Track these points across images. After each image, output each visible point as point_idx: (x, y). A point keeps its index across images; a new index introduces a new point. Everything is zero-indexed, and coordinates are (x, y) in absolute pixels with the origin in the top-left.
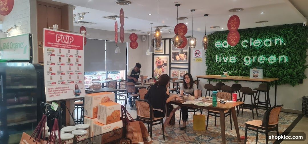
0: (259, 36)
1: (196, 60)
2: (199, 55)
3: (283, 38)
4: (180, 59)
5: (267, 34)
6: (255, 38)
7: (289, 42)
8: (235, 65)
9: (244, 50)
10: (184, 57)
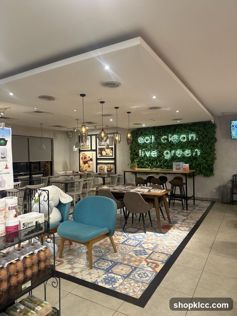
0: (176, 132)
3: (196, 134)
4: (106, 154)
5: (182, 130)
6: (173, 134)
7: (201, 137)
8: (156, 158)
9: (164, 145)
10: (110, 152)
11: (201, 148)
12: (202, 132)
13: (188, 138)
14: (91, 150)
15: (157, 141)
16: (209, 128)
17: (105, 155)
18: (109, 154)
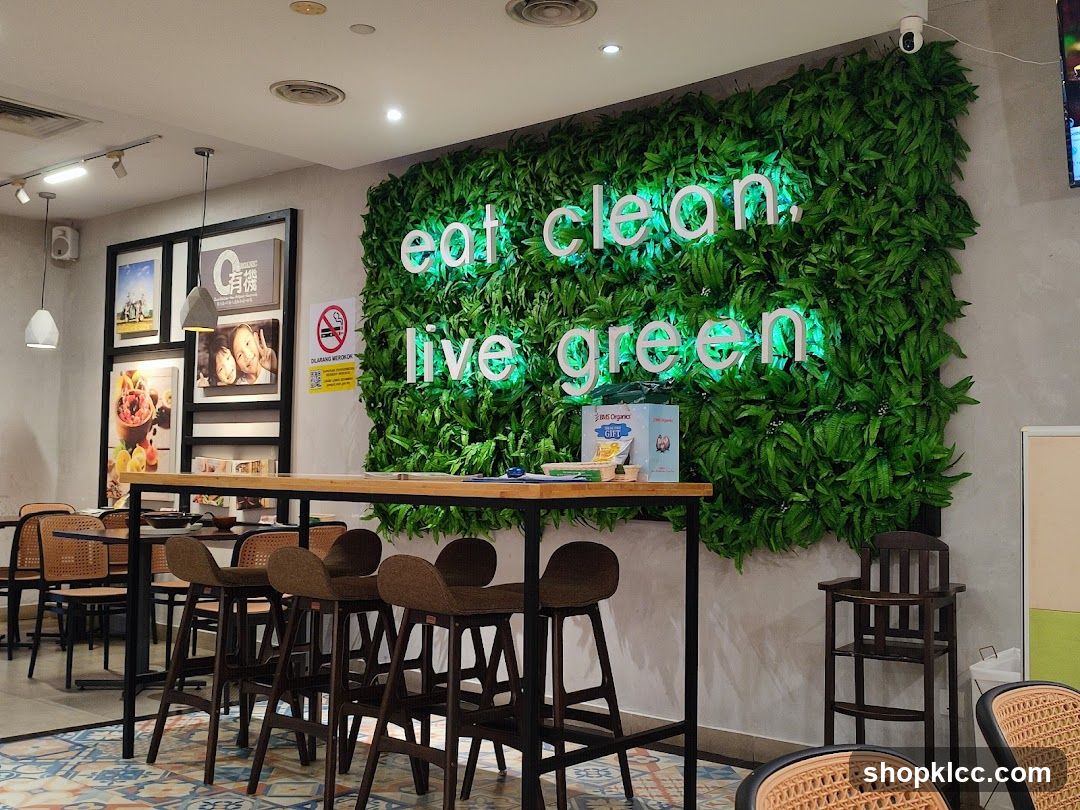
0: (647, 167)
1: (324, 377)
2: (341, 342)
3: (790, 170)
4: (240, 373)
5: (693, 149)
6: (628, 184)
7: (831, 195)
8: (516, 394)
9: (566, 282)
10: (256, 359)
11: (829, 294)
12: (839, 151)
13: (725, 209)
14: (166, 347)
15: (523, 249)
16: (896, 102)
17: (232, 382)
18: (253, 370)
